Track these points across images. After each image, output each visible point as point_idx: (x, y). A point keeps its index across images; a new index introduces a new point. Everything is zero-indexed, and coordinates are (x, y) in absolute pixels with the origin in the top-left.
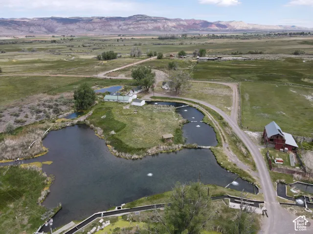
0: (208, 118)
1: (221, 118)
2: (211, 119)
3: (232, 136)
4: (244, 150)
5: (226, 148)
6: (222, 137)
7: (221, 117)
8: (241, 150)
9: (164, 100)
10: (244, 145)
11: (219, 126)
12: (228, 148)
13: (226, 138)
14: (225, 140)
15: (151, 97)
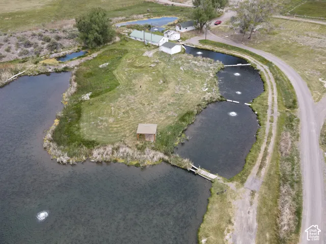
0: (266, 99)
1: (293, 105)
2: (269, 104)
3: (288, 160)
4: (287, 216)
5: (248, 192)
6: (261, 155)
7: (295, 102)
8: (279, 215)
9: (217, 49)
10: (298, 198)
11: (275, 124)
12: (253, 193)
13: (268, 161)
14: (261, 167)
15: (201, 41)
